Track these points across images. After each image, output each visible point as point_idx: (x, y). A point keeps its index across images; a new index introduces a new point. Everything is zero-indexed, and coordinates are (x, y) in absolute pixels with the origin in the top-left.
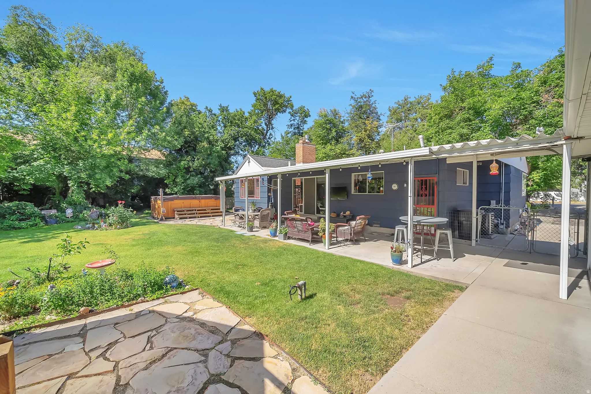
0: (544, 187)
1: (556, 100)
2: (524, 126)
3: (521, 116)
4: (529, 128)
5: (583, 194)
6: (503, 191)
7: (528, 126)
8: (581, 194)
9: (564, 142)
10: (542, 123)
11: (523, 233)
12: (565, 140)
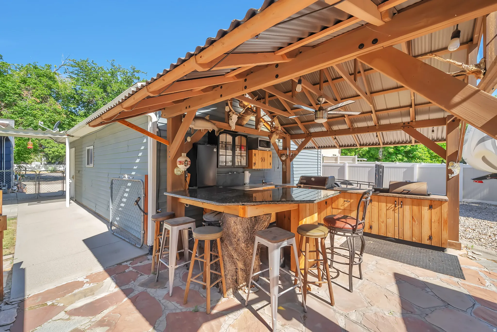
0: (18, 160)
1: (34, 98)
2: (8, 109)
3: (6, 100)
4: (13, 112)
5: (43, 166)
6: (4, 161)
7: (13, 111)
8: (42, 166)
9: (67, 137)
10: (24, 112)
11: (21, 191)
12: (67, 136)
